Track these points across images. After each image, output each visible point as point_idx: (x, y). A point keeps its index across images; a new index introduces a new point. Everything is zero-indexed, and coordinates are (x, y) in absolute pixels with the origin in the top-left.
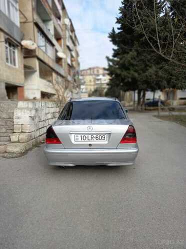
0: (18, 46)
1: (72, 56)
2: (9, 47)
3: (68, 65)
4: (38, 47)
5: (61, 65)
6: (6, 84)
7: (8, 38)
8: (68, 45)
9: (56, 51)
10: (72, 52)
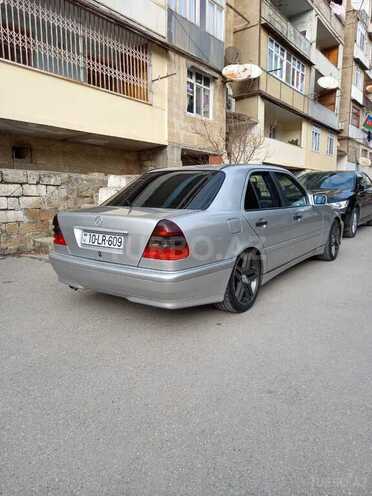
0: (214, 79)
1: (368, 81)
2: (196, 84)
3: (355, 102)
4: (267, 73)
5: (334, 104)
6: (183, 150)
7: (192, 67)
8: (356, 56)
9: (319, 75)
10: (367, 72)
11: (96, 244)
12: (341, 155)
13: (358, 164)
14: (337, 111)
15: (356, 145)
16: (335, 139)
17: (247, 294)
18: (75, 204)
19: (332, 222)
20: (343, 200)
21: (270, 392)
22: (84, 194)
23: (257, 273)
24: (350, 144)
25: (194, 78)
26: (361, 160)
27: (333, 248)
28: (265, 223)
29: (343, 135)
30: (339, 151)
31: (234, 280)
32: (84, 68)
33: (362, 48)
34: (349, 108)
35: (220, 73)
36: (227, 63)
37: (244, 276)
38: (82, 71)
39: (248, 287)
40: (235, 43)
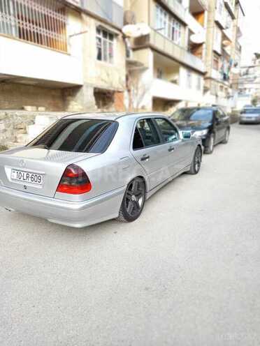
0: (117, 35)
1: (224, 37)
2: (103, 39)
3: (215, 52)
4: (155, 31)
5: (201, 54)
6: (95, 89)
7: (100, 26)
8: (217, 20)
9: (191, 32)
10: (224, 31)
11: (22, 179)
12: (206, 90)
13: (217, 96)
14: (204, 59)
15: (216, 83)
16: (202, 78)
17: (136, 208)
18: (12, 134)
19: (195, 148)
20: (204, 129)
21: (147, 289)
22: (19, 126)
23: (143, 193)
24: (212, 82)
25: (101, 34)
26: (219, 93)
27: (197, 166)
28: (148, 157)
29: (208, 75)
30: (205, 87)
31: (126, 200)
32: (15, 26)
33: (220, 13)
34: (211, 56)
35: (120, 31)
36: (126, 23)
37: (133, 196)
38: (14, 29)
39: (136, 203)
40: (131, 7)
